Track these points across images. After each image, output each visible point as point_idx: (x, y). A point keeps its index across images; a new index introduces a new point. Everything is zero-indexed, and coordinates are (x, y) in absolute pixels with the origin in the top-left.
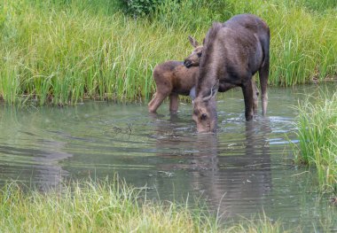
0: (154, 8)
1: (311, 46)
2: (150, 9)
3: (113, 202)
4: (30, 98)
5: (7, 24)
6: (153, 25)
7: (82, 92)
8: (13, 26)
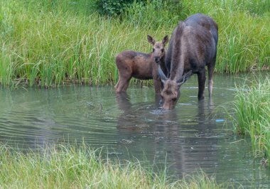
0: (124, 10)
1: (251, 41)
2: (121, 10)
3: (82, 161)
4: (22, 82)
5: (4, 22)
6: (123, 24)
7: (64, 76)
8: (9, 23)
